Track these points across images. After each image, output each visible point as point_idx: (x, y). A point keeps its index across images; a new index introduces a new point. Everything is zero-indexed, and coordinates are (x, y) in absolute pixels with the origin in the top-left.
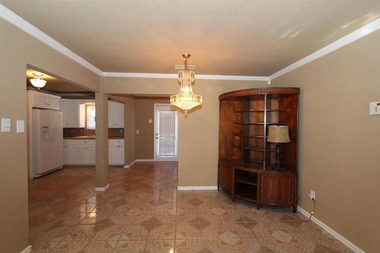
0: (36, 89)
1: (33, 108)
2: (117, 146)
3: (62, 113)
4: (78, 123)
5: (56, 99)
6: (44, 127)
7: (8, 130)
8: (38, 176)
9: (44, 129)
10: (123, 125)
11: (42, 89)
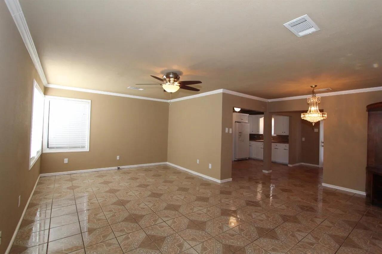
0: (236, 112)
1: (235, 122)
2: (284, 149)
3: (249, 124)
4: (258, 131)
5: (247, 116)
6: (240, 133)
7: (227, 132)
8: (236, 160)
9: (240, 134)
10: (288, 133)
11: (239, 112)
